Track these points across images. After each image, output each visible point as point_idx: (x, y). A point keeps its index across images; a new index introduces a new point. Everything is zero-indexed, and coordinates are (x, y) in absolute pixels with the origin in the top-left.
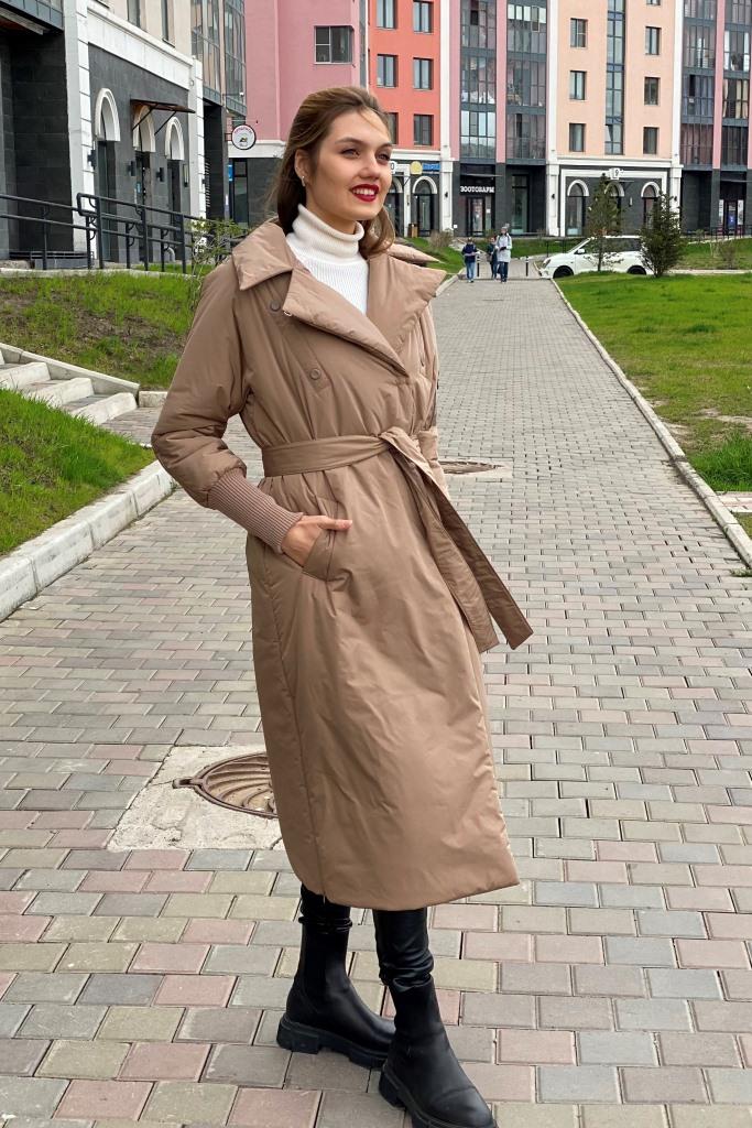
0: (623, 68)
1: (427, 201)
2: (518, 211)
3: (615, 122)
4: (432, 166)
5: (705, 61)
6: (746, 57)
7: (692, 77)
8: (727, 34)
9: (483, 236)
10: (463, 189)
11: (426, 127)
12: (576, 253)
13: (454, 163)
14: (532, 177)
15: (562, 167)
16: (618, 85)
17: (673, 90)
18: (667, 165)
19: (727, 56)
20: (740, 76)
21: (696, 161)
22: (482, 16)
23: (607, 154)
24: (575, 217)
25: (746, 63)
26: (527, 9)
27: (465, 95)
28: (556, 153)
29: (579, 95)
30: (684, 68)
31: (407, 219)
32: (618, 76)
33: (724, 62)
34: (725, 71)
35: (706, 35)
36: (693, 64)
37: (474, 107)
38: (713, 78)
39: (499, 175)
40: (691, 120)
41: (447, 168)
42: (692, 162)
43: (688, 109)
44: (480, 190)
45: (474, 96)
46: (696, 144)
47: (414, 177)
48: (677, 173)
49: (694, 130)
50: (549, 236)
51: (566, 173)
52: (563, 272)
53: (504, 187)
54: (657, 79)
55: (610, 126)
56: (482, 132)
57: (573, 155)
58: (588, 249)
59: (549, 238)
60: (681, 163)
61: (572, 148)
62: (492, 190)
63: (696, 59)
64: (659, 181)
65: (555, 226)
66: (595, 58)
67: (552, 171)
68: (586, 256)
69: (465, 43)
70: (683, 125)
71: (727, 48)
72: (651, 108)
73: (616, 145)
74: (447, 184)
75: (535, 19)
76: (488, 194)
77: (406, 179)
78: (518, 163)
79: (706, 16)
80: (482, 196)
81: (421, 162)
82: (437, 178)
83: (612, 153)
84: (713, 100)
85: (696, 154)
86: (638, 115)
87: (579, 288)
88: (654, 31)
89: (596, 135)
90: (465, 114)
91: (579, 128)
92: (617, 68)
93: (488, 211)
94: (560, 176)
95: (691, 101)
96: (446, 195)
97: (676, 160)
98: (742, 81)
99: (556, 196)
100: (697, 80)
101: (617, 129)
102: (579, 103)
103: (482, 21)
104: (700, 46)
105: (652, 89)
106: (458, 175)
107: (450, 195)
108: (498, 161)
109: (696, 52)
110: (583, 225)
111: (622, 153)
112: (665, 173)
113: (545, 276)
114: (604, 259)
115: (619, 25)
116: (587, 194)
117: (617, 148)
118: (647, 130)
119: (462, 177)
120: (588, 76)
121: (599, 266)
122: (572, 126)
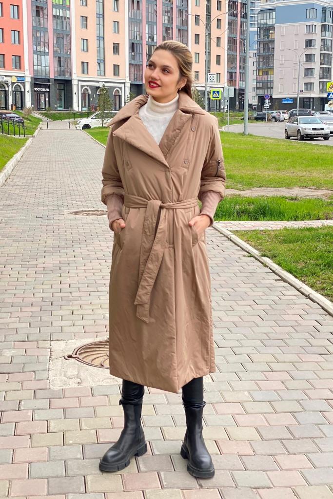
0: (104, 38)
1: (19, 94)
2: (60, 100)
3: (101, 62)
4: (22, 79)
5: (138, 36)
6: (155, 36)
7: (133, 44)
8: (147, 26)
9: (45, 110)
10: (36, 89)
11: (18, 61)
12: (92, 118)
13: (31, 78)
14: (65, 85)
15: (79, 81)
16: (102, 46)
17: (125, 49)
18: (124, 81)
19: (147, 35)
20: (153, 44)
21: (136, 80)
22: (41, 13)
23: (98, 75)
24: (85, 103)
25: (155, 38)
26: (61, 11)
27: (35, 47)
28: (76, 75)
29: (85, 49)
30: (129, 39)
31: (10, 102)
32: (102, 42)
33: (146, 38)
34: (146, 42)
35: (138, 26)
36: (133, 38)
37: (39, 53)
38: (142, 44)
39: (52, 83)
40: (133, 62)
41: (28, 80)
42: (134, 80)
43: (132, 57)
44: (43, 90)
45: (39, 48)
46: (136, 72)
47: (13, 83)
48: (128, 85)
49: (135, 67)
50: (72, 110)
51: (80, 83)
52: (86, 127)
53: (54, 89)
54: (118, 44)
55: (99, 64)
56: (43, 64)
57: (83, 75)
58: (97, 117)
59: (75, 112)
60: (130, 80)
61: (83, 72)
62: (48, 90)
63: (134, 36)
64: (120, 88)
65: (77, 106)
66: (91, 33)
67: (75, 82)
68: (97, 119)
69: (34, 25)
70: (130, 64)
71: (147, 32)
72: (116, 56)
74: (28, 87)
75: (65, 16)
76: (47, 92)
77: (9, 84)
78: (60, 78)
79: (138, 18)
80: (44, 92)
81: (16, 76)
82: (23, 84)
83: (100, 75)
84: (142, 54)
85: (136, 77)
86: (111, 59)
87: (98, 133)
88: (116, 23)
89: (93, 67)
90: (35, 56)
91: (85, 64)
92: (101, 38)
93: (47, 99)
94: (78, 84)
95: (133, 54)
96: (28, 92)
98: (154, 46)
99: (77, 93)
100: (135, 45)
101: (102, 65)
102: (85, 53)
103: (41, 16)
104: (136, 30)
105: (116, 48)
106: (33, 83)
107: (30, 91)
108: (51, 77)
109: (134, 34)
110: (89, 106)
111: (104, 75)
112: (123, 85)
113: (78, 128)
114: (105, 122)
115: (101, 19)
116: (90, 93)
117: (102, 73)
118: (115, 66)
119: (35, 84)
120: (89, 41)
121: (102, 124)
122: (83, 63)
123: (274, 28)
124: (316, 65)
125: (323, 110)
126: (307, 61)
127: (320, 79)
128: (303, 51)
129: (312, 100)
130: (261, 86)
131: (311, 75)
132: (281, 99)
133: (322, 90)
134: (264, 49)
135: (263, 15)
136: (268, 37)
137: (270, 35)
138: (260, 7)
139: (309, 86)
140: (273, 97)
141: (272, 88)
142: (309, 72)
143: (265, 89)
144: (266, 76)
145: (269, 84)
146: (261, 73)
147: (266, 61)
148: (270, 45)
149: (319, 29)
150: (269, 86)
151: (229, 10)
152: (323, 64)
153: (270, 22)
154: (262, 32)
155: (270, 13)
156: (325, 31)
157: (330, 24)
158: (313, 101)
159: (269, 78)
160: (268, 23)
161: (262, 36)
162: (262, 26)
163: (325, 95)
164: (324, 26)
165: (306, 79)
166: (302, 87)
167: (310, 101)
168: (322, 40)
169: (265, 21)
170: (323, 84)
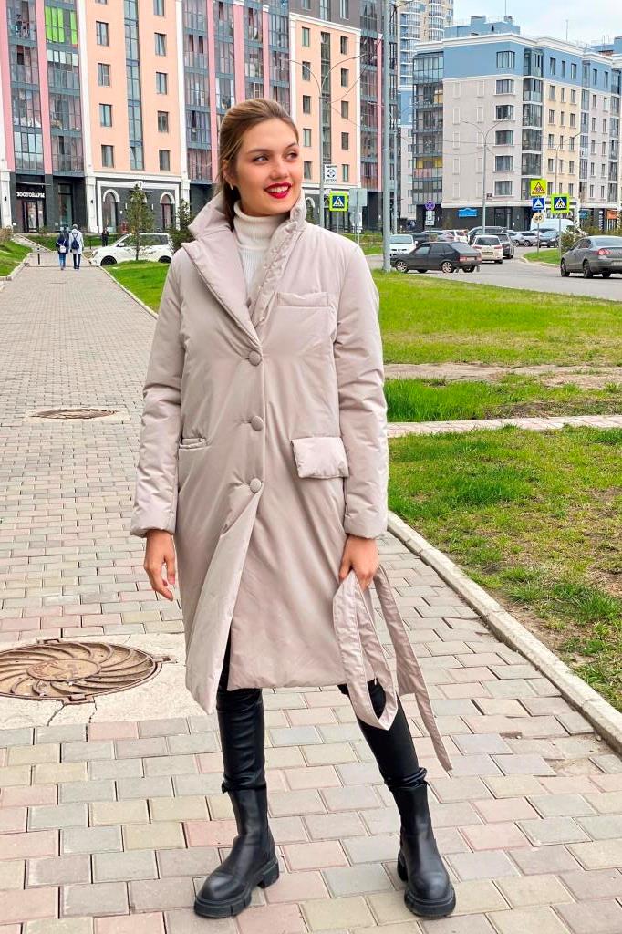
0: (140, 103)
2: (65, 213)
3: (137, 145)
5: (202, 100)
6: (232, 99)
7: (193, 112)
8: (217, 81)
9: (38, 232)
10: (19, 194)
12: (118, 246)
13: (11, 174)
14: (73, 186)
15: (97, 179)
16: (137, 117)
17: (179, 122)
18: (179, 180)
19: (218, 98)
21: (200, 177)
22: (26, 57)
23: (132, 169)
24: (110, 219)
26: (62, 54)
27: (16, 119)
28: (92, 169)
29: (107, 122)
30: (186, 105)
32: (137, 110)
33: (216, 103)
34: (217, 109)
35: (201, 82)
36: (193, 103)
37: (24, 130)
38: (209, 114)
39: (48, 184)
40: (194, 146)
41: (5, 177)
42: (197, 177)
43: (193, 137)
44: (33, 195)
45: (23, 121)
46: (199, 164)
48: (186, 186)
49: (197, 153)
51: (100, 183)
52: (108, 261)
53: (52, 194)
54: (167, 113)
55: (133, 148)
56: (32, 150)
57: (105, 169)
58: (127, 242)
59: (92, 235)
60: (189, 178)
61: (105, 163)
62: (42, 196)
63: (195, 99)
64: (173, 192)
65: (95, 225)
66: (118, 94)
67: (90, 182)
68: (127, 248)
69: (15, 79)
70: (189, 149)
71: (218, 92)
72: (164, 135)
73: (138, 163)
74: (5, 190)
75: (69, 62)
76: (40, 199)
78: (62, 175)
79: (201, 67)
80: (35, 200)
83: (136, 169)
84: (210, 131)
85: (199, 172)
86: (154, 140)
87: (126, 273)
88: (163, 76)
89: (123, 154)
90: (17, 135)
91: (109, 149)
92: (135, 104)
93: (41, 212)
94: (96, 186)
95: (194, 130)
96: (6, 199)
97: (185, 177)
99: (94, 202)
100: (197, 115)
101: (138, 150)
102: (107, 129)
103: (26, 63)
104: (197, 89)
105: (163, 121)
106: (14, 183)
107: (9, 199)
108: (46, 173)
109: (195, 93)
110: (117, 225)
111: (143, 169)
112: (177, 186)
113: (94, 264)
114: (140, 251)
115: (135, 70)
116: (118, 200)
117: (139, 165)
118: (161, 151)
119: (17, 184)
120: (114, 108)
121: (137, 256)
122: (104, 147)
123: (441, 85)
124: (515, 151)
125: (529, 229)
126: (498, 143)
127: (523, 174)
128: (493, 125)
129: (509, 211)
130: (421, 187)
131: (508, 168)
132: (456, 210)
133: (526, 195)
134: (426, 123)
135: (431, 60)
136: (432, 102)
137: (436, 97)
138: (417, 48)
139: (503, 186)
140: (443, 206)
141: (441, 190)
142: (503, 162)
143: (428, 192)
144: (430, 170)
145: (435, 183)
146: (421, 165)
147: (428, 144)
148: (436, 116)
149: (518, 87)
150: (435, 188)
151: (361, 53)
152: (528, 149)
153: (435, 75)
154: (421, 93)
155: (434, 58)
156: (529, 90)
157: (537, 78)
158: (511, 214)
159: (433, 173)
160: (431, 75)
161: (421, 98)
162: (421, 82)
163: (529, 203)
164: (527, 82)
165: (496, 175)
166: (492, 189)
167: (505, 212)
168: (524, 105)
169: (426, 73)
170: (527, 182)
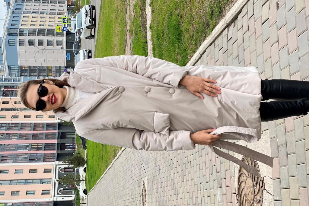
0: (26, 180)
3: (42, 181)
5: (25, 156)
6: (25, 145)
7: (30, 160)
8: (18, 150)
12: (80, 188)
15: (54, 196)
16: (31, 181)
17: (33, 165)
18: (55, 166)
19: (24, 150)
20: (30, 146)
21: (54, 157)
23: (51, 183)
24: (69, 192)
25: (27, 145)
28: (51, 198)
29: (33, 192)
30: (27, 162)
32: (29, 181)
33: (26, 151)
34: (28, 151)
35: (19, 156)
36: (26, 160)
38: (30, 154)
40: (42, 159)
42: (54, 158)
43: (39, 160)
46: (49, 158)
48: (57, 163)
49: (45, 158)
50: (74, 201)
51: (56, 195)
52: (85, 192)
54: (30, 170)
55: (43, 183)
57: (51, 193)
58: (78, 185)
59: (75, 199)
60: (54, 162)
61: (49, 193)
63: (25, 159)
64: (59, 168)
65: (72, 198)
66: (22, 188)
67: (55, 199)
68: (80, 185)
70: (44, 161)
71: (22, 150)
72: (38, 171)
73: (48, 181)
79: (13, 156)
83: (51, 182)
84: (37, 153)
85: (52, 158)
86: (40, 175)
87: (90, 184)
88: (16, 171)
89: (45, 187)
91: (43, 192)
92: (26, 182)
94: (57, 197)
95: (37, 160)
97: (54, 163)
98: (32, 146)
99: (63, 198)
100: (31, 158)
101: (44, 181)
102: (36, 193)
104: (21, 158)
105: (33, 171)
109: (23, 159)
110: (72, 189)
111: (51, 179)
112: (57, 166)
113: (86, 197)
114: (82, 179)
115: (14, 182)
116: (62, 189)
117: (49, 180)
118: (44, 172)
120: (28, 190)
121: (84, 181)
122: (42, 194)
123: (21, 67)
124: (45, 39)
125: (74, 33)
126: (42, 45)
127: (54, 36)
128: (36, 47)
129: (68, 41)
130: (58, 74)
131: (52, 41)
132: (67, 61)
133: (62, 34)
134: (35, 72)
135: (12, 70)
136: (27, 70)
137: (25, 69)
138: (7, 75)
139: (59, 43)
140: (66, 66)
141: (60, 67)
142: (50, 43)
143: (60, 72)
144: (52, 71)
145: (57, 69)
146: (50, 74)
147: (42, 71)
148: (32, 68)
149: (22, 38)
150: (58, 69)
151: (9, 96)
152: (45, 34)
153: (17, 69)
154: (24, 74)
156: (23, 34)
157: (18, 31)
158: (69, 40)
159: (53, 70)
160: (17, 70)
161: (26, 74)
162: (19, 74)
163: (65, 33)
164: (20, 34)
165: (54, 46)
166: (60, 47)
167: (69, 42)
168: (29, 35)
169: (17, 72)
170: (58, 34)
